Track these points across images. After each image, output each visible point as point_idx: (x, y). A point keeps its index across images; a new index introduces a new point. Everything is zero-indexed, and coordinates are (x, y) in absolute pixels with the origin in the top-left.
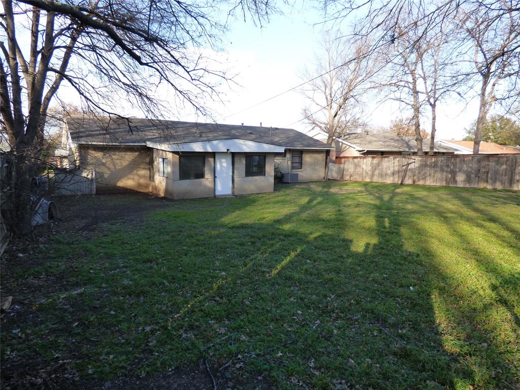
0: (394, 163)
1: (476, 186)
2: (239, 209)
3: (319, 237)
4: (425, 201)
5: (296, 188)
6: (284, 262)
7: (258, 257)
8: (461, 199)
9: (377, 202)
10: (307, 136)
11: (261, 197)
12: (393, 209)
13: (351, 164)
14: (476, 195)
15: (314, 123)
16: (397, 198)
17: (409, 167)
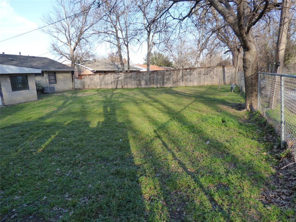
0: (111, 77)
1: (150, 86)
2: (10, 115)
3: (70, 123)
4: (127, 96)
5: (54, 96)
6: (46, 143)
7: (27, 144)
8: (144, 93)
9: (104, 99)
10: (57, 62)
11: (28, 104)
12: (112, 102)
13: (88, 79)
14: (150, 91)
15: (62, 54)
16: (114, 96)
17: (119, 79)
